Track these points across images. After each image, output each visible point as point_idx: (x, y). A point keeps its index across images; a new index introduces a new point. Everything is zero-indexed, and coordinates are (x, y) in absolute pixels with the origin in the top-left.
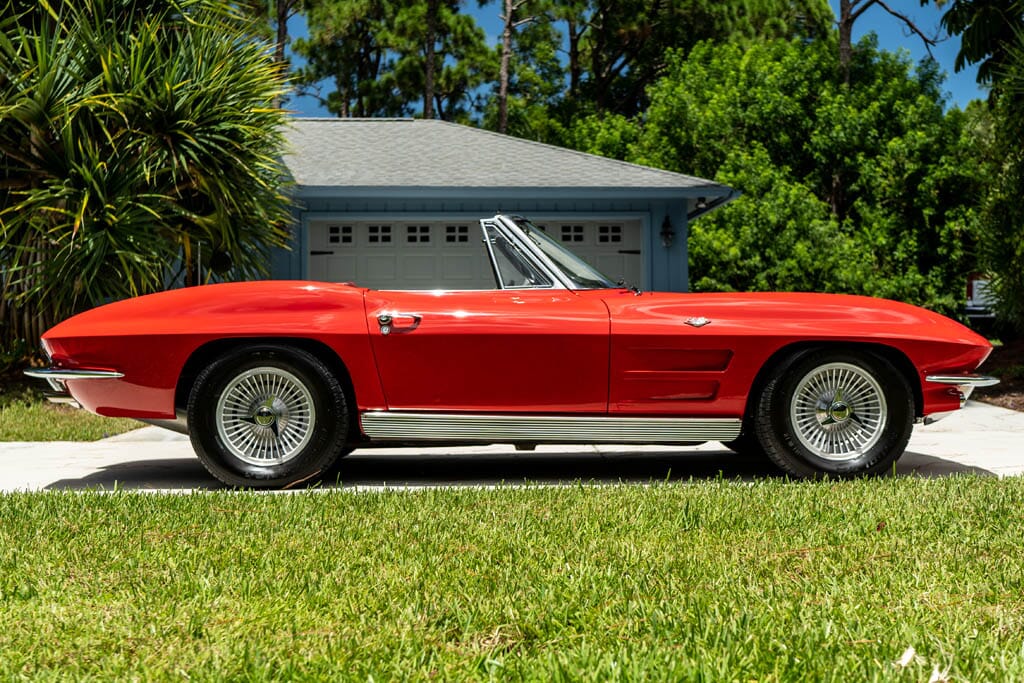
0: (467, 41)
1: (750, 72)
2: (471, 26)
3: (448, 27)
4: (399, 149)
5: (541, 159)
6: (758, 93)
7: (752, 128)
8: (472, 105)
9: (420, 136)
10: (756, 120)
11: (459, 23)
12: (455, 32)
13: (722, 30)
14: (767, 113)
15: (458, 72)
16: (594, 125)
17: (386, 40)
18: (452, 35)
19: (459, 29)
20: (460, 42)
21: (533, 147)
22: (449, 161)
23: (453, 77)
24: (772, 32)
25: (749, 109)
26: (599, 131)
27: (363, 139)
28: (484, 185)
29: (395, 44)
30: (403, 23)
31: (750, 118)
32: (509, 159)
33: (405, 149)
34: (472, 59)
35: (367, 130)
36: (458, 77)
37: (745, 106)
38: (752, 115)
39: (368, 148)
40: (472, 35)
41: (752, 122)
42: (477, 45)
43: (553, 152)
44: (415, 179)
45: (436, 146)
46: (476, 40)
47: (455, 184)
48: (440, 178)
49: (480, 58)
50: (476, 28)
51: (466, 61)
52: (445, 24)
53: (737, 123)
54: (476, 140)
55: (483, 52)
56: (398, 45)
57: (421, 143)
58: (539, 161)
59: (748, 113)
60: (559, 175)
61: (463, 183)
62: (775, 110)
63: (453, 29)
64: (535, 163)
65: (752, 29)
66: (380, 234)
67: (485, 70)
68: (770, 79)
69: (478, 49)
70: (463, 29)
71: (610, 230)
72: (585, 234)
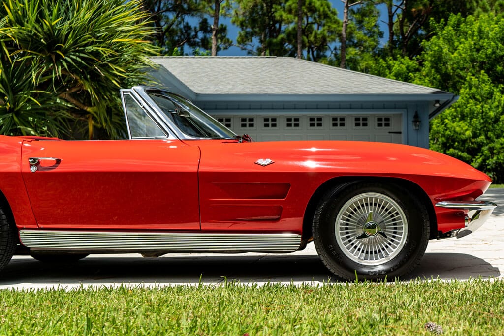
0: (326, 16)
1: (480, 31)
2: (329, 8)
3: (315, 8)
4: (262, 73)
5: (344, 78)
6: (485, 43)
7: (483, 63)
8: (332, 53)
9: (277, 66)
10: (484, 58)
11: (322, 6)
12: (319, 11)
13: (471, 8)
14: (489, 54)
15: (321, 34)
16: (391, 62)
17: (281, 16)
18: (318, 13)
19: (322, 9)
20: (322, 17)
21: (342, 72)
22: (290, 80)
23: (318, 37)
24: (499, 8)
25: (481, 52)
26: (393, 66)
27: (243, 68)
28: (306, 93)
29: (286, 18)
30: (290, 6)
31: (481, 57)
32: (326, 78)
33: (265, 73)
34: (329, 26)
35: (248, 63)
36: (321, 36)
37: (478, 50)
38: (482, 56)
39: (245, 73)
40: (329, 13)
41: (482, 60)
42: (332, 18)
43: (353, 75)
44: (267, 90)
45: (285, 71)
46: (331, 15)
47: (289, 92)
48: (281, 89)
49: (334, 26)
50: (331, 9)
51: (326, 27)
52: (314, 6)
53: (473, 61)
54: (309, 68)
55: (336, 22)
56: (288, 19)
57: (277, 70)
58: (343, 80)
59: (480, 54)
60: (353, 87)
61: (295, 92)
62: (494, 52)
63: (318, 9)
64: (341, 81)
65: (488, 7)
66: (247, 123)
67: (337, 32)
68: (491, 34)
69: (333, 21)
70: (324, 9)
71: (383, 120)
72: (369, 122)
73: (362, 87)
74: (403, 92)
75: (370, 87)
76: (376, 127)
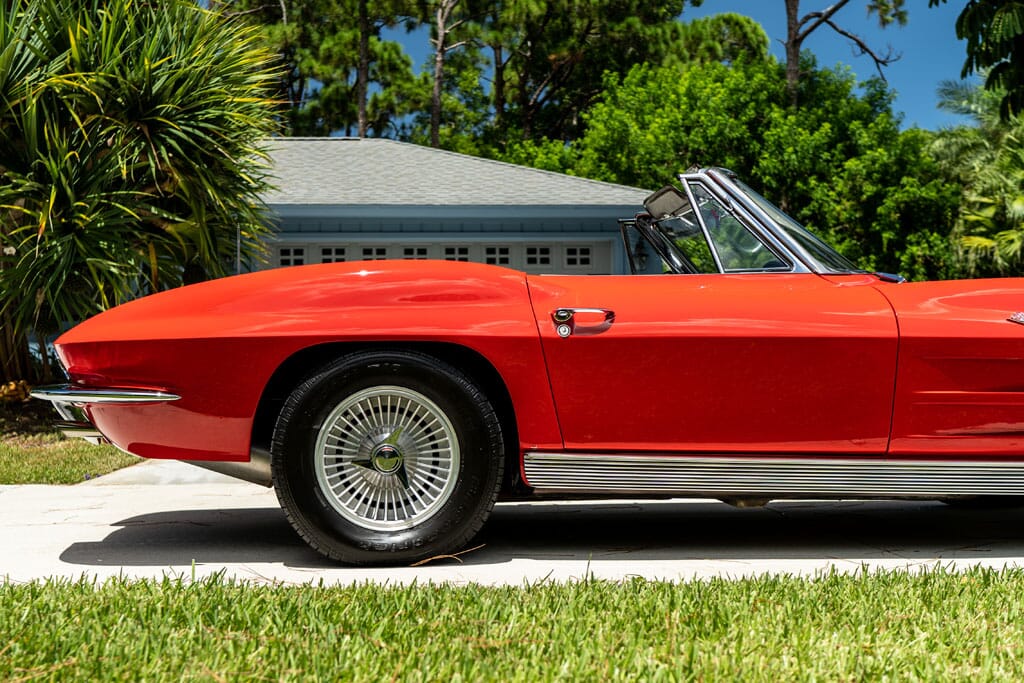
0: (393, 68)
1: (690, 94)
2: (398, 53)
3: (375, 53)
4: (350, 167)
5: (502, 177)
6: (703, 115)
7: (696, 152)
9: (370, 155)
10: (700, 144)
11: (385, 49)
12: (382, 59)
13: (657, 53)
14: (712, 136)
15: (385, 99)
16: (531, 150)
17: (311, 68)
18: (379, 62)
19: (386, 55)
20: (387, 69)
21: (491, 165)
22: (405, 179)
23: (380, 105)
24: (707, 54)
25: (693, 133)
26: (536, 157)
27: (311, 158)
28: (447, 203)
29: (320, 72)
30: (329, 50)
31: (695, 142)
32: (468, 177)
33: (356, 167)
34: (399, 86)
35: (312, 149)
36: (385, 104)
37: (688, 130)
38: (696, 139)
39: (318, 167)
40: (398, 62)
41: (696, 146)
42: (404, 72)
44: (372, 197)
45: (389, 164)
46: (402, 66)
47: (415, 202)
48: (398, 196)
49: (408, 85)
50: (402, 55)
51: (393, 88)
52: (372, 51)
53: (678, 146)
54: (429, 158)
55: (409, 79)
56: (323, 73)
57: (372, 161)
58: (499, 179)
59: (691, 137)
60: (525, 193)
61: (424, 201)
62: (720, 133)
63: (379, 55)
64: (497, 182)
65: (686, 53)
66: (334, 257)
67: (412, 97)
68: (714, 102)
69: (405, 77)
70: (390, 55)
71: (578, 252)
72: (553, 256)
73: (541, 193)
74: (620, 202)
75: (557, 192)
76: (566, 266)
